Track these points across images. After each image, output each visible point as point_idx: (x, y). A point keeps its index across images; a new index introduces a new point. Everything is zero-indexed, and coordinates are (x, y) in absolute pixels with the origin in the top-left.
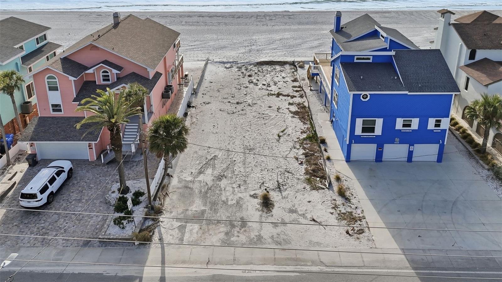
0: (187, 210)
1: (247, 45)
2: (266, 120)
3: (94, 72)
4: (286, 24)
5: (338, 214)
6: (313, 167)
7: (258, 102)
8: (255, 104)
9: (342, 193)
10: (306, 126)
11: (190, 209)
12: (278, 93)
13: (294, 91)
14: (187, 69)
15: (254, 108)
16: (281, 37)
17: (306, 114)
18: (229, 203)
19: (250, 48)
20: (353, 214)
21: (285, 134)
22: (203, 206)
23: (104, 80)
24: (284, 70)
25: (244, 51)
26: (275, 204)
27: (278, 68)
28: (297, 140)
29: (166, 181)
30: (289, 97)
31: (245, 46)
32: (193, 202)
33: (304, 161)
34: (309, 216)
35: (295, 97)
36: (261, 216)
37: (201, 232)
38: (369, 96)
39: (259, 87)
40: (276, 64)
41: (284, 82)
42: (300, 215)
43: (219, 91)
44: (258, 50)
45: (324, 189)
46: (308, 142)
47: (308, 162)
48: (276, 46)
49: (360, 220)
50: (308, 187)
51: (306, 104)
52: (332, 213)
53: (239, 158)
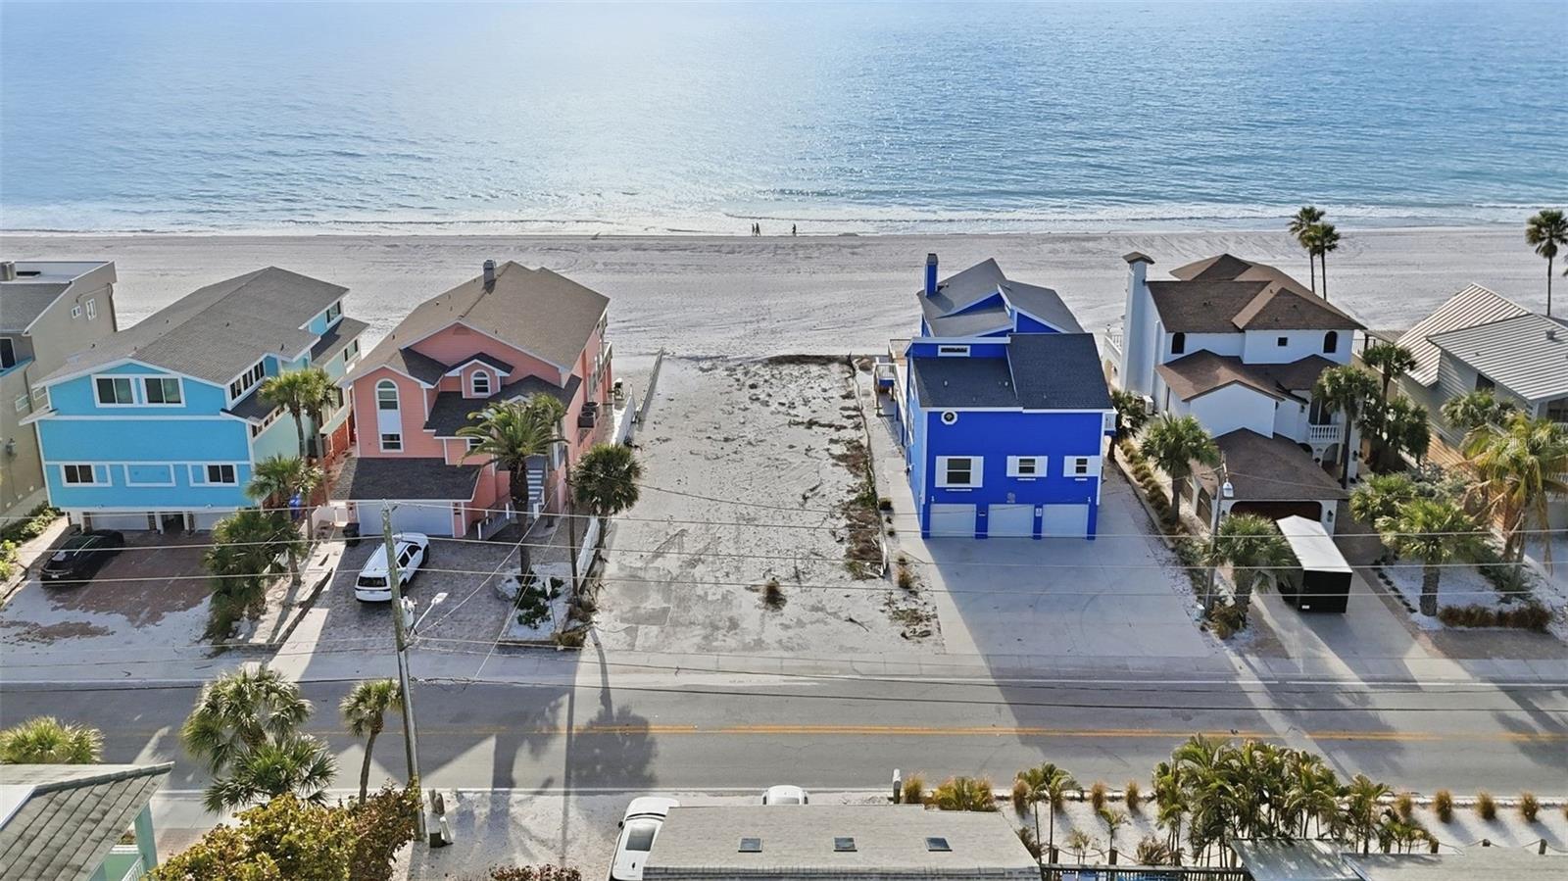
0: (638, 607)
1: (748, 319)
2: (783, 470)
3: (460, 377)
4: (842, 268)
5: (894, 612)
6: (861, 545)
7: (767, 438)
8: (761, 441)
9: (905, 584)
10: (859, 481)
11: (643, 606)
12: (811, 420)
13: (843, 416)
14: (618, 374)
15: (759, 449)
16: (827, 301)
17: (863, 460)
18: (709, 599)
19: (755, 326)
20: (919, 612)
21: (816, 494)
22: (665, 602)
23: (477, 390)
24: (826, 375)
25: (742, 332)
26: (788, 599)
27: (815, 369)
28: (837, 504)
29: (597, 567)
30: (833, 429)
31: (746, 322)
32: (647, 597)
33: (846, 537)
34: (844, 615)
35: (845, 428)
36: (763, 615)
37: (663, 635)
38: (956, 416)
39: (772, 408)
40: (811, 363)
41: (824, 399)
42: (829, 614)
43: (688, 417)
44: (773, 332)
45: (875, 578)
46: (859, 507)
47: (854, 538)
48: (814, 323)
49: (928, 620)
50: (848, 576)
51: (864, 442)
52: (883, 611)
53: (726, 533)
